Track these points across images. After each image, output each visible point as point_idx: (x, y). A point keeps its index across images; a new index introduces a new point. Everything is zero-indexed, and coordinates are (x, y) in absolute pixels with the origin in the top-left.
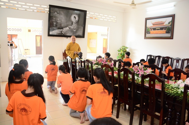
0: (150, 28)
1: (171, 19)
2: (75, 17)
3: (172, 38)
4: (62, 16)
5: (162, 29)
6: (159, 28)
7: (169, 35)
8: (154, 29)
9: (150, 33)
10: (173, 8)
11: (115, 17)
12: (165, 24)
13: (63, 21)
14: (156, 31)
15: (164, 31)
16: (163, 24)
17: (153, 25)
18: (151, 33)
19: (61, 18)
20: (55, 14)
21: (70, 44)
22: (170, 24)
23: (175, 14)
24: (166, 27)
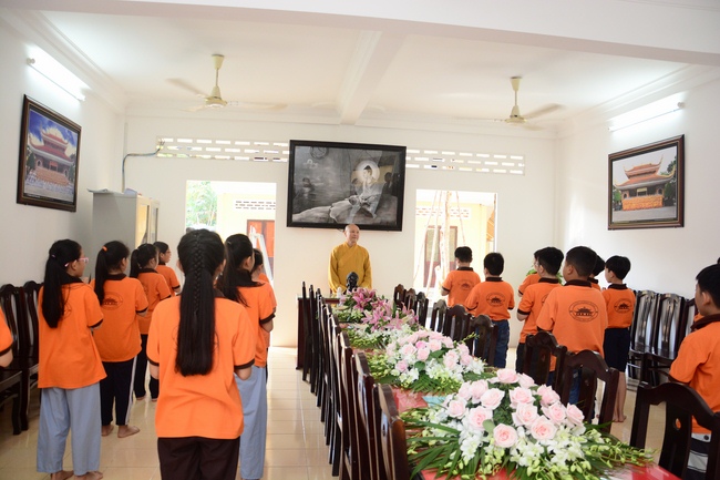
0: (622, 191)
1: (675, 154)
2: (368, 168)
3: (682, 224)
4: (328, 168)
5: (651, 190)
6: (645, 190)
7: (670, 212)
8: (633, 193)
9: (621, 208)
10: (680, 113)
11: (521, 158)
12: (658, 173)
13: (331, 181)
14: (638, 198)
15: (658, 197)
16: (654, 172)
17: (629, 177)
18: (624, 207)
19: (326, 174)
20: (309, 165)
21: (341, 248)
22: (673, 172)
23: (683, 136)
24: (663, 185)
